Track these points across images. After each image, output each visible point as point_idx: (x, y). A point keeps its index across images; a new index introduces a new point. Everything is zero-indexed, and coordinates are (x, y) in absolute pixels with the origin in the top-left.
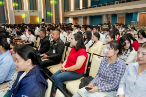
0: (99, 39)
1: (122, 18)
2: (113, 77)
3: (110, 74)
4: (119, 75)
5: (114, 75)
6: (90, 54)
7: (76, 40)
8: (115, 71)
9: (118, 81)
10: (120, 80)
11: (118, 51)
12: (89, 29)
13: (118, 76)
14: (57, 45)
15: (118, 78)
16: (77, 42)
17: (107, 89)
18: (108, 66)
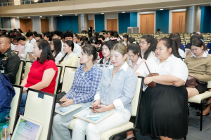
0: (72, 50)
1: (113, 21)
2: (89, 86)
3: (85, 83)
4: (96, 83)
5: (90, 84)
6: (61, 67)
7: (40, 48)
8: (91, 79)
9: (94, 90)
10: (96, 88)
11: (92, 56)
12: (56, 37)
13: (94, 84)
14: (8, 60)
15: (95, 86)
16: (41, 51)
17: (83, 100)
18: (83, 74)
